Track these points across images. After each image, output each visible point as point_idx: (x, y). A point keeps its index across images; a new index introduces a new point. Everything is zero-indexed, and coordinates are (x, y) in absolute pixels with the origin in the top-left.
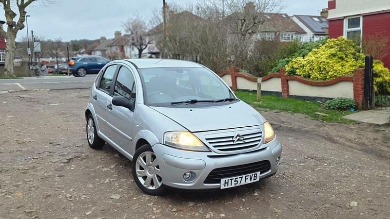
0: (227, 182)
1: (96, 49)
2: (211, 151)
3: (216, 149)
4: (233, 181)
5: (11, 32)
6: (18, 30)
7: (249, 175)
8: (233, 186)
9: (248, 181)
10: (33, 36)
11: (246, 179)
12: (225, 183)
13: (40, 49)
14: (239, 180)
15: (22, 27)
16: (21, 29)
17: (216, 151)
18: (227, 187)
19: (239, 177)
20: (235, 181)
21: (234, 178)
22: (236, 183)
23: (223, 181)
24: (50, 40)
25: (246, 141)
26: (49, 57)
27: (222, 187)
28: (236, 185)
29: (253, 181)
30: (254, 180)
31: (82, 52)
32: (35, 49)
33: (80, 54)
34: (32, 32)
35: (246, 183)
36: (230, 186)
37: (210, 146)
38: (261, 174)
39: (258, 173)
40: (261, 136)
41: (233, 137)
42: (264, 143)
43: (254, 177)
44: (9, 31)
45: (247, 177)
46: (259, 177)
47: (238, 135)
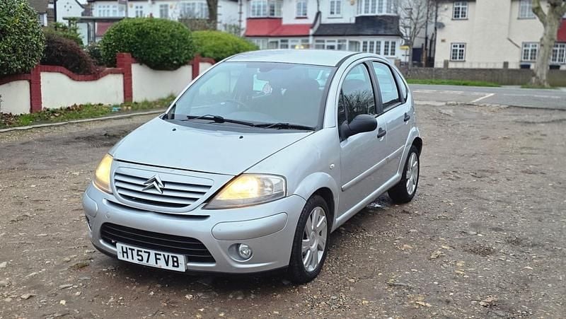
0: (125, 250)
2: (113, 194)
3: (117, 192)
4: (135, 253)
5: (552, 16)
7: (162, 253)
8: (136, 261)
9: (162, 265)
11: (157, 259)
12: (123, 252)
14: (145, 256)
17: (116, 196)
18: (126, 259)
19: (143, 250)
20: (138, 255)
21: (136, 249)
22: (140, 258)
23: (119, 246)
25: (165, 193)
27: (120, 257)
28: (141, 263)
29: (170, 267)
30: (173, 266)
35: (157, 266)
36: (130, 260)
37: (113, 186)
38: (190, 260)
39: (181, 258)
40: (204, 193)
41: (147, 179)
42: (207, 207)
43: (174, 262)
44: (549, 14)
45: (158, 256)
46: (182, 264)
47: (155, 180)
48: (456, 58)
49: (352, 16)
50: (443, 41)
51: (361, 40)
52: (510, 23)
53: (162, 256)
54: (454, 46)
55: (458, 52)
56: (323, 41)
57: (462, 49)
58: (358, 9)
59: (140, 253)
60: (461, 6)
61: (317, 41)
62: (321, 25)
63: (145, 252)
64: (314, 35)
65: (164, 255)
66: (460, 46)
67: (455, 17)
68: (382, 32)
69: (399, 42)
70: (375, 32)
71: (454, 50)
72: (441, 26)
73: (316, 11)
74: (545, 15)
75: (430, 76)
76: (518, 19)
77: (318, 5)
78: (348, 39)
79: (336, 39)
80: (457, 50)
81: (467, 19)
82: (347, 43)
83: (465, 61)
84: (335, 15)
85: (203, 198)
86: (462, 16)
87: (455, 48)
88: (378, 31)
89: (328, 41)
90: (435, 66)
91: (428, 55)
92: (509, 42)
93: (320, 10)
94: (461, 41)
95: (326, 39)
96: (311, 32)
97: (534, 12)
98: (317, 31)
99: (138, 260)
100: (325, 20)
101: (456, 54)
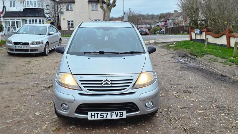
0: (93, 115)
1: (169, 19)
2: (82, 90)
3: (85, 89)
4: (99, 115)
5: (108, 9)
6: (112, 8)
7: (114, 112)
8: (99, 118)
9: (114, 117)
10: (130, 11)
11: (111, 115)
12: (92, 116)
13: (127, 19)
14: (105, 115)
15: (114, 6)
16: (114, 7)
17: (85, 91)
18: (93, 119)
19: (104, 112)
20: (101, 115)
21: (100, 113)
22: (102, 116)
23: (90, 113)
24: (148, 14)
25: (113, 85)
26: (144, 25)
27: (90, 118)
28: (102, 119)
29: (118, 117)
30: (120, 116)
31: (161, 20)
32: (124, 19)
33: (160, 22)
34: (130, 9)
35: (111, 118)
36: (96, 118)
37: (82, 86)
38: (127, 112)
39: (124, 112)
40: (131, 83)
41: (102, 81)
42: (133, 88)
43: (120, 114)
44: (107, 9)
45: (112, 114)
46: (125, 115)
47: (107, 80)
48: (70, 26)
49: (21, 8)
50: (64, 19)
51: (28, 19)
52: (89, 12)
53: (115, 113)
54: (69, 21)
55: (71, 24)
56: (9, 20)
57: (72, 22)
58: (24, 5)
59: (102, 114)
60: (69, 5)
61: (6, 20)
62: (6, 12)
63: (105, 113)
64: (4, 17)
65: (116, 113)
66: (71, 21)
67: (67, 9)
68: (37, 15)
69: (45, 20)
70: (34, 16)
71: (69, 23)
72: (62, 13)
73: (3, 6)
74: (105, 9)
75: (63, 34)
76: (92, 10)
77: (4, 3)
78: (21, 19)
79: (15, 19)
80: (70, 23)
81: (72, 10)
82: (21, 20)
83: (73, 27)
84: (13, 8)
85: (131, 85)
86: (70, 9)
87: (69, 22)
88: (35, 15)
89: (11, 20)
90: (62, 30)
91: (58, 25)
92: (90, 19)
93: (5, 5)
94: (72, 19)
95: (10, 19)
96: (2, 15)
97: (101, 8)
98: (4, 15)
99: (101, 118)
100: (8, 9)
101: (70, 25)
